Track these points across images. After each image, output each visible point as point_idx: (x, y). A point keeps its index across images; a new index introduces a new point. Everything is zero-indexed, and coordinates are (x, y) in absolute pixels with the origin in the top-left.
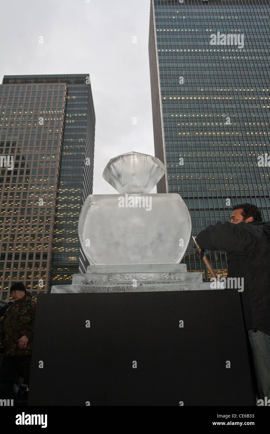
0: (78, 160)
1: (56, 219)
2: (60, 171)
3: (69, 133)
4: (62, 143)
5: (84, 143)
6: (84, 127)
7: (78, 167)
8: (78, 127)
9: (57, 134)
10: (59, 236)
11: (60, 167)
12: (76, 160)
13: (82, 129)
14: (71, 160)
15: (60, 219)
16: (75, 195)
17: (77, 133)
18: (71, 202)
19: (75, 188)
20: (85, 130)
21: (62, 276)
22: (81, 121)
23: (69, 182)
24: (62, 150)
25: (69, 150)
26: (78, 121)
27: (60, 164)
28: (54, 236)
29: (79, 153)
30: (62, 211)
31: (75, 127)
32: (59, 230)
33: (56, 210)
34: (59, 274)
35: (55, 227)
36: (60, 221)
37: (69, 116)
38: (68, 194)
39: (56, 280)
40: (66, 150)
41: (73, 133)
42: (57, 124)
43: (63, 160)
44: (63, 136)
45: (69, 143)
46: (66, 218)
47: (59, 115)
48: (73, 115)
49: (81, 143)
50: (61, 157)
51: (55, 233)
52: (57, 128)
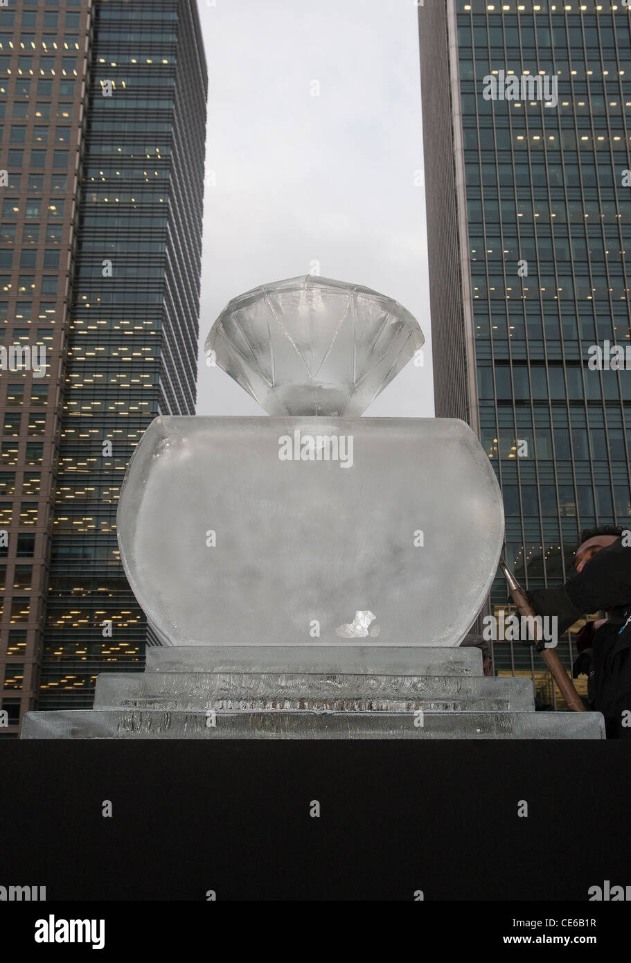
0: (146, 223)
1: (65, 421)
2: (77, 259)
3: (107, 127)
4: (85, 161)
5: (166, 164)
6: (165, 105)
7: (145, 248)
8: (142, 104)
9: (64, 127)
10: (77, 481)
11: (80, 244)
12: (136, 223)
13: (159, 112)
14: (118, 223)
15: (80, 424)
16: (136, 341)
17: (141, 127)
18: (119, 366)
19: (135, 320)
20: (168, 116)
21: (88, 611)
22: (154, 82)
23: (114, 299)
24: (84, 186)
25: (111, 186)
26: (143, 82)
27: (79, 232)
28: (60, 479)
29: (148, 198)
30: (87, 394)
31: (132, 104)
32: (77, 459)
33: (67, 393)
34: (76, 606)
35: (62, 449)
36: (80, 430)
37: (107, 63)
38: (110, 338)
39: (68, 625)
40: (100, 187)
41: (125, 127)
42: (64, 90)
43: (88, 222)
44: (87, 135)
45: (110, 163)
46: (105, 421)
47: (69, 60)
48: (124, 59)
49: (154, 164)
50: (81, 209)
51: (62, 469)
52: (66, 104)
